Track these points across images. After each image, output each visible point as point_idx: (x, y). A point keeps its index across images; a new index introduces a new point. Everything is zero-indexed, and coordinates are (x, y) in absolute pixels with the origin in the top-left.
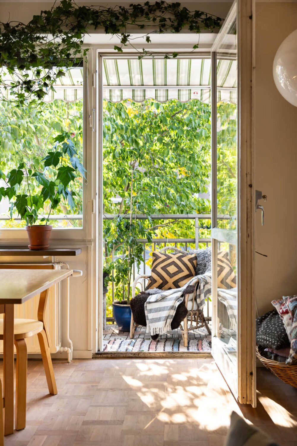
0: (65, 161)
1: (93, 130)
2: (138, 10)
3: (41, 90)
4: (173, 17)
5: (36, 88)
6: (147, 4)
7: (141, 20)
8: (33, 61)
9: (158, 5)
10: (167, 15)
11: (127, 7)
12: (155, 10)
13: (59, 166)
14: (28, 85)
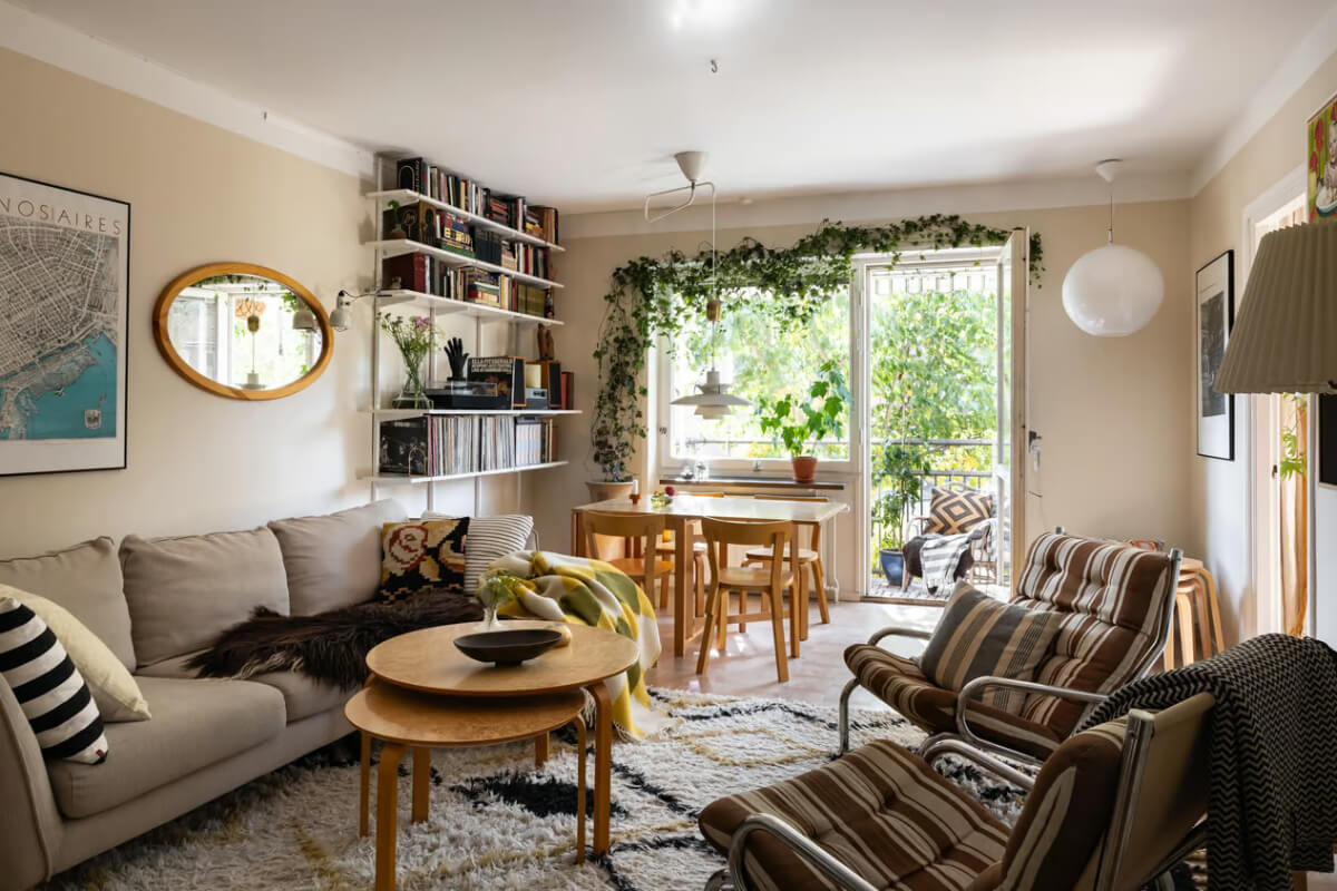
0: (832, 391)
1: (861, 353)
2: (910, 227)
3: (805, 315)
4: (950, 231)
5: (800, 312)
6: (921, 219)
7: (915, 236)
8: (800, 287)
9: (934, 219)
10: (945, 230)
11: (899, 224)
12: (930, 225)
13: (825, 397)
14: (792, 311)
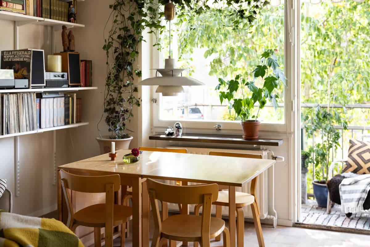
1: (292, 45)
3: (251, 16)
5: (247, 14)
13: (265, 77)
14: (241, 13)
